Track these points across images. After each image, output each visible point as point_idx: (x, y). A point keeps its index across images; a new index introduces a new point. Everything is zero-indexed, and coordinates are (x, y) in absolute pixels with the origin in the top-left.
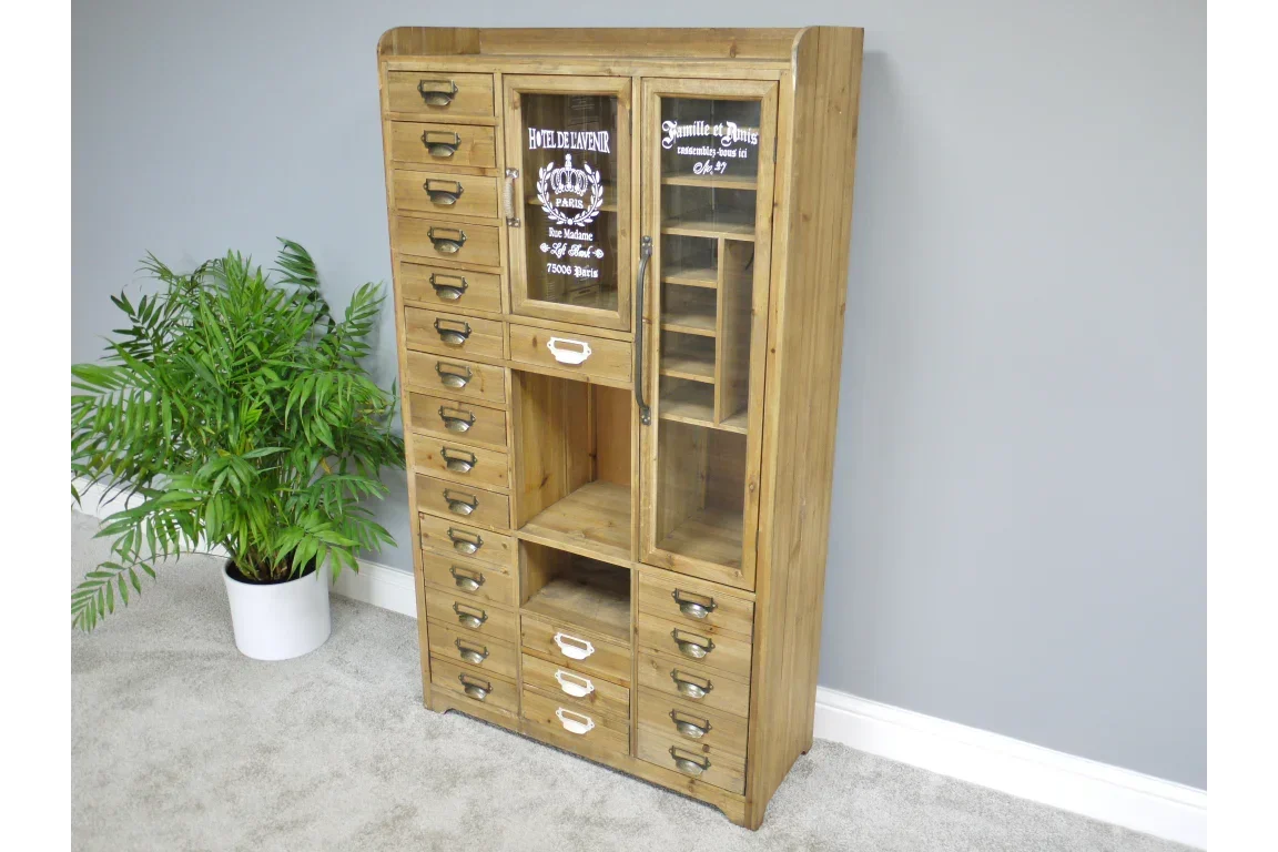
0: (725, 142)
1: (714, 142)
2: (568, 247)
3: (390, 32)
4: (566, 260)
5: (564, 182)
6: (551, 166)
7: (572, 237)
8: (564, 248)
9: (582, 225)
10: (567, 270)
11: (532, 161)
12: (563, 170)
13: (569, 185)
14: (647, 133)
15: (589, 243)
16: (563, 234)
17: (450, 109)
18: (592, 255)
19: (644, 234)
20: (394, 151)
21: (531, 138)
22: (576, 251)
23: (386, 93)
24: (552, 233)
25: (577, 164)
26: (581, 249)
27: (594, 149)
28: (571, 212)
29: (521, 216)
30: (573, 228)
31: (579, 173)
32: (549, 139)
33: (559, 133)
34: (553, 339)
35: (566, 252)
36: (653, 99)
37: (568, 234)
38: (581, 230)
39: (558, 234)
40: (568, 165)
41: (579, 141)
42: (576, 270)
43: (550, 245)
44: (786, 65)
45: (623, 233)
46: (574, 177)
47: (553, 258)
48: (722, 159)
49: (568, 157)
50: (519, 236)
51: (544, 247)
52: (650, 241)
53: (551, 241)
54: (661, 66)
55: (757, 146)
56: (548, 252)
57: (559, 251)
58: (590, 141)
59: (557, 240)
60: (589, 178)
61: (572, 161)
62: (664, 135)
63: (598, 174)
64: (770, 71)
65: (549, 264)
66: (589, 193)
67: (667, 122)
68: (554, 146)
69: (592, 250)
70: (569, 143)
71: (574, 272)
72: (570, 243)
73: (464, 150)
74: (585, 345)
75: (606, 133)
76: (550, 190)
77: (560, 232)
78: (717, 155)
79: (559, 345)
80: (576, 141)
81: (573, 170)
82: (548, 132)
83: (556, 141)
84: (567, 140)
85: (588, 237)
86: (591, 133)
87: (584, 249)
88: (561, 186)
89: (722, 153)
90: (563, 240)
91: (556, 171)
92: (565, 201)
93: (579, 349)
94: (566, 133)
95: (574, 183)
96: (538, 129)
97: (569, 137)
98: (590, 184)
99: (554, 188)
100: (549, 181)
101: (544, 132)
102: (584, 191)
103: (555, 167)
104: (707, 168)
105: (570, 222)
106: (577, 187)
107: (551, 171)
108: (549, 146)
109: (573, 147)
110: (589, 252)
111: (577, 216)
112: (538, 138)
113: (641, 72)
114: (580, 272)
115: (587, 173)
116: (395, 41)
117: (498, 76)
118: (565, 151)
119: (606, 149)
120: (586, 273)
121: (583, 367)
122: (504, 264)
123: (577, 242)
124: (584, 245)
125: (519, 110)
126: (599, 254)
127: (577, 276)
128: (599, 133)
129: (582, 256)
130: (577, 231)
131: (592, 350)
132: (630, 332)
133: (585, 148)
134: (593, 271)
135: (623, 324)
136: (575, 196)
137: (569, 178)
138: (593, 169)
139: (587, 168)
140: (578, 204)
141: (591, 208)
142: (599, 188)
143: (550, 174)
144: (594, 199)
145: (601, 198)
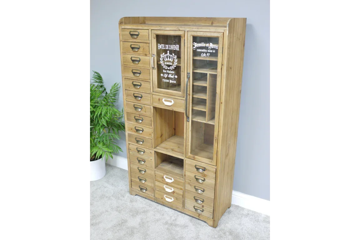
0: (209, 48)
1: (206, 48)
2: (168, 75)
3: (122, 18)
4: (168, 78)
5: (167, 58)
6: (164, 54)
8: (167, 75)
9: (172, 69)
10: (168, 81)
11: (159, 53)
12: (167, 55)
13: (168, 59)
14: (189, 46)
15: (173, 74)
16: (167, 72)
17: (138, 39)
18: (174, 77)
19: (188, 72)
20: (123, 49)
21: (159, 46)
22: (170, 76)
23: (121, 34)
24: (164, 71)
25: (171, 53)
27: (175, 49)
28: (169, 66)
29: (156, 67)
31: (171, 56)
32: (163, 47)
33: (166, 45)
34: (164, 99)
35: (168, 76)
36: (190, 36)
37: (168, 71)
38: (172, 70)
40: (168, 53)
42: (170, 81)
43: (163, 74)
44: (225, 28)
47: (164, 78)
48: (209, 53)
49: (168, 51)
50: (155, 72)
51: (162, 75)
52: (189, 74)
53: (164, 73)
54: (193, 28)
55: (218, 49)
56: (163, 76)
57: (166, 76)
58: (174, 47)
59: (165, 73)
62: (193, 46)
63: (176, 56)
64: (221, 30)
65: (163, 79)
66: (174, 61)
67: (194, 43)
68: (165, 49)
71: (169, 81)
72: (168, 74)
73: (141, 50)
74: (172, 101)
75: (178, 45)
76: (163, 60)
78: (207, 52)
79: (165, 101)
80: (170, 47)
81: (170, 55)
82: (163, 45)
83: (165, 47)
85: (173, 72)
86: (174, 45)
88: (166, 59)
89: (209, 51)
90: (167, 73)
91: (165, 55)
92: (167, 63)
93: (171, 102)
94: (168, 45)
95: (170, 58)
96: (161, 44)
97: (169, 46)
98: (174, 58)
100: (163, 58)
102: (172, 60)
103: (165, 54)
104: (205, 55)
105: (169, 68)
106: (171, 59)
108: (163, 49)
109: (170, 49)
111: (171, 67)
112: (161, 46)
113: (188, 30)
114: (171, 81)
115: (173, 56)
116: (123, 20)
117: (150, 31)
118: (167, 50)
119: (178, 50)
120: (173, 82)
121: (172, 106)
122: (151, 79)
123: (170, 74)
124: (172, 74)
125: (156, 39)
126: (176, 77)
127: (170, 83)
128: (176, 45)
129: (172, 77)
130: (170, 71)
131: (174, 102)
132: (184, 97)
133: (173, 49)
134: (175, 81)
135: (182, 95)
136: (170, 62)
137: (168, 57)
138: (175, 55)
139: (173, 54)
140: (171, 64)
141: (174, 65)
142: (176, 60)
143: (163, 56)
144: (175, 63)
145: (177, 62)
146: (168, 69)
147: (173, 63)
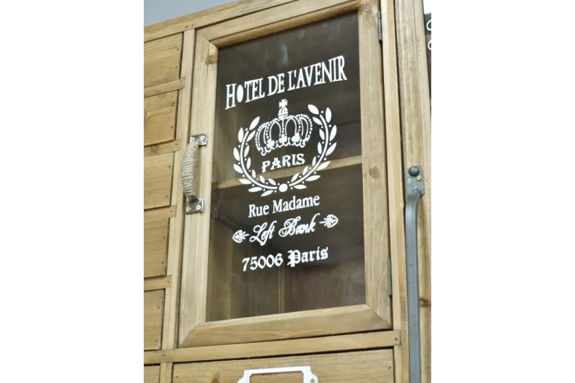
2: (279, 226)
4: (275, 245)
5: (276, 137)
6: (256, 121)
7: (286, 209)
8: (271, 230)
9: (302, 187)
10: (277, 260)
12: (275, 121)
13: (283, 139)
15: (313, 210)
16: (271, 209)
18: (319, 227)
19: (409, 165)
21: (230, 96)
22: (293, 228)
24: (254, 211)
26: (299, 223)
27: (323, 81)
29: (205, 197)
30: (288, 196)
31: (300, 118)
32: (254, 89)
33: (271, 78)
34: (247, 374)
35: (275, 234)
37: (278, 206)
38: (301, 194)
39: (264, 210)
40: (283, 113)
41: (301, 78)
42: (292, 256)
43: (249, 230)
45: (374, 172)
46: (291, 125)
47: (252, 249)
49: (283, 103)
50: (201, 224)
51: (239, 236)
53: (250, 225)
56: (246, 239)
57: (264, 234)
58: (317, 73)
59: (260, 220)
60: (316, 120)
61: (289, 106)
63: (328, 112)
65: (247, 259)
66: (315, 138)
68: (262, 96)
69: (319, 219)
70: (286, 85)
71: (286, 260)
72: (281, 219)
74: (305, 371)
75: (340, 57)
77: (267, 207)
80: (295, 81)
81: (291, 117)
82: (255, 81)
83: (265, 89)
84: (282, 83)
85: (313, 201)
86: (317, 65)
87: (305, 221)
88: (271, 144)
90: (268, 218)
91: (264, 125)
92: (276, 162)
93: (295, 380)
94: (281, 75)
97: (286, 79)
98: (316, 127)
99: (259, 149)
100: (252, 143)
101: (247, 83)
102: (307, 139)
103: (262, 121)
105: (283, 188)
106: (296, 138)
107: (256, 128)
108: (254, 98)
109: (291, 88)
110: (313, 224)
111: (295, 176)
112: (239, 92)
114: (295, 258)
115: (311, 115)
117: (189, 35)
118: (278, 97)
119: (342, 76)
120: (306, 257)
122: (173, 270)
124: (305, 215)
125: (215, 66)
126: (330, 221)
127: (293, 265)
128: (330, 61)
129: (301, 232)
130: (294, 197)
131: (319, 377)
132: (391, 329)
133: (309, 84)
134: (320, 250)
135: (379, 319)
136: (293, 150)
138: (322, 108)
139: (313, 109)
140: (296, 159)
141: (318, 160)
142: (330, 130)
143: (254, 132)
144: (323, 146)
145: (333, 142)
146: (277, 196)
147: (310, 152)
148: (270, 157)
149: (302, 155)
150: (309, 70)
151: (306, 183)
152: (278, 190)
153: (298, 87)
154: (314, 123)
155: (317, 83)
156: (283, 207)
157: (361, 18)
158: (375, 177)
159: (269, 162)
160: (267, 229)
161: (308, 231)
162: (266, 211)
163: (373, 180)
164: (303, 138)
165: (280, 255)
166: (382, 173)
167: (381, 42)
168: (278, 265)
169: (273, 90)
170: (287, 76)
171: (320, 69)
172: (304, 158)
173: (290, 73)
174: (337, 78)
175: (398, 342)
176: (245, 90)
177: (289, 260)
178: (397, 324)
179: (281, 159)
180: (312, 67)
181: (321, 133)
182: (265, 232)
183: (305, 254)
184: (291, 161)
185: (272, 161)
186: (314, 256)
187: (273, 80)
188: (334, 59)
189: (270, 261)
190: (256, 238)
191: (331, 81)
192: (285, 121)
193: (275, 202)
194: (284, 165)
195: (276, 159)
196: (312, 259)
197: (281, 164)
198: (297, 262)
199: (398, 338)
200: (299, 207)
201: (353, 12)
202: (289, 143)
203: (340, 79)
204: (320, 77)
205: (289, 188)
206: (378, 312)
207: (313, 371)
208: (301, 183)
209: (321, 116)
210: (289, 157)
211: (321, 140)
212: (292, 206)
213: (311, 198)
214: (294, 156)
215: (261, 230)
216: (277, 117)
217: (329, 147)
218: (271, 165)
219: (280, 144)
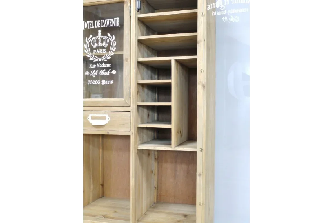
2: (99, 72)
4: (98, 77)
5: (97, 42)
6: (91, 36)
7: (101, 67)
8: (97, 73)
9: (106, 60)
12: (97, 37)
13: (100, 44)
15: (109, 68)
16: (96, 66)
18: (111, 74)
22: (103, 73)
24: (91, 66)
25: (104, 34)
26: (105, 72)
27: (112, 26)
28: (100, 56)
30: (101, 62)
31: (105, 37)
32: (90, 25)
34: (90, 115)
35: (98, 74)
37: (99, 65)
38: (105, 63)
39: (94, 66)
40: (99, 34)
41: (105, 23)
43: (90, 72)
45: (127, 60)
46: (102, 39)
47: (91, 78)
49: (100, 31)
51: (87, 73)
53: (90, 70)
56: (89, 75)
57: (94, 74)
58: (111, 23)
59: (93, 69)
60: (110, 38)
61: (102, 33)
63: (114, 37)
65: (89, 81)
66: (110, 45)
68: (93, 27)
69: (110, 71)
70: (101, 25)
72: (99, 69)
74: (107, 116)
75: (118, 18)
76: (91, 47)
77: (95, 65)
79: (93, 118)
80: (103, 24)
81: (102, 37)
82: (90, 22)
83: (94, 25)
84: (99, 24)
85: (109, 65)
86: (111, 19)
87: (107, 71)
88: (96, 44)
90: (96, 69)
91: (94, 38)
92: (98, 51)
93: (104, 118)
94: (99, 21)
95: (102, 42)
96: (86, 21)
97: (100, 22)
98: (110, 41)
99: (92, 46)
100: (90, 43)
101: (88, 22)
103: (93, 36)
105: (100, 60)
106: (104, 44)
107: (91, 38)
108: (90, 28)
109: (102, 26)
110: (109, 72)
111: (104, 57)
114: (104, 82)
115: (108, 37)
118: (98, 29)
119: (118, 25)
121: (105, 127)
123: (103, 68)
124: (107, 69)
126: (114, 72)
127: (103, 84)
128: (115, 19)
129: (105, 75)
130: (103, 63)
131: (110, 118)
132: (130, 106)
133: (108, 26)
134: (111, 81)
135: (126, 103)
136: (103, 48)
137: (100, 40)
138: (112, 35)
139: (109, 35)
140: (104, 51)
141: (110, 52)
142: (114, 43)
143: (90, 40)
144: (112, 48)
145: (115, 47)
146: (98, 62)
147: (108, 49)
148: (96, 49)
149: (106, 50)
150: (108, 20)
151: (107, 59)
152: (98, 60)
153: (104, 26)
154: (109, 40)
155: (110, 26)
156: (100, 66)
157: (125, 5)
158: (127, 61)
159: (95, 51)
160: (95, 72)
161: (107, 74)
162: (95, 66)
163: (126, 62)
164: (106, 44)
165: (99, 81)
166: (129, 60)
167: (130, 16)
168: (99, 84)
169: (96, 26)
170: (101, 21)
171: (111, 21)
172: (106, 51)
173: (102, 21)
174: (117, 25)
175: (132, 110)
176: (87, 24)
177: (102, 83)
178: (132, 105)
179: (99, 50)
180: (109, 20)
181: (111, 43)
182: (95, 73)
183: (107, 81)
184: (102, 51)
185: (96, 50)
186: (109, 82)
187: (96, 22)
188: (116, 18)
189: (96, 82)
190: (92, 75)
191: (115, 26)
192: (101, 37)
193: (97, 64)
194: (100, 52)
195: (98, 50)
196: (108, 83)
197: (99, 52)
198: (104, 84)
199: (132, 109)
200: (105, 66)
201: (123, 2)
202: (102, 45)
203: (118, 26)
204: (111, 24)
205: (102, 60)
206: (127, 101)
207: (109, 116)
208: (105, 59)
209: (111, 38)
210: (102, 50)
211: (111, 46)
212: (103, 66)
213: (108, 64)
214: (103, 50)
215: (93, 72)
216: (98, 36)
217: (114, 48)
218: (96, 52)
219: (99, 45)
